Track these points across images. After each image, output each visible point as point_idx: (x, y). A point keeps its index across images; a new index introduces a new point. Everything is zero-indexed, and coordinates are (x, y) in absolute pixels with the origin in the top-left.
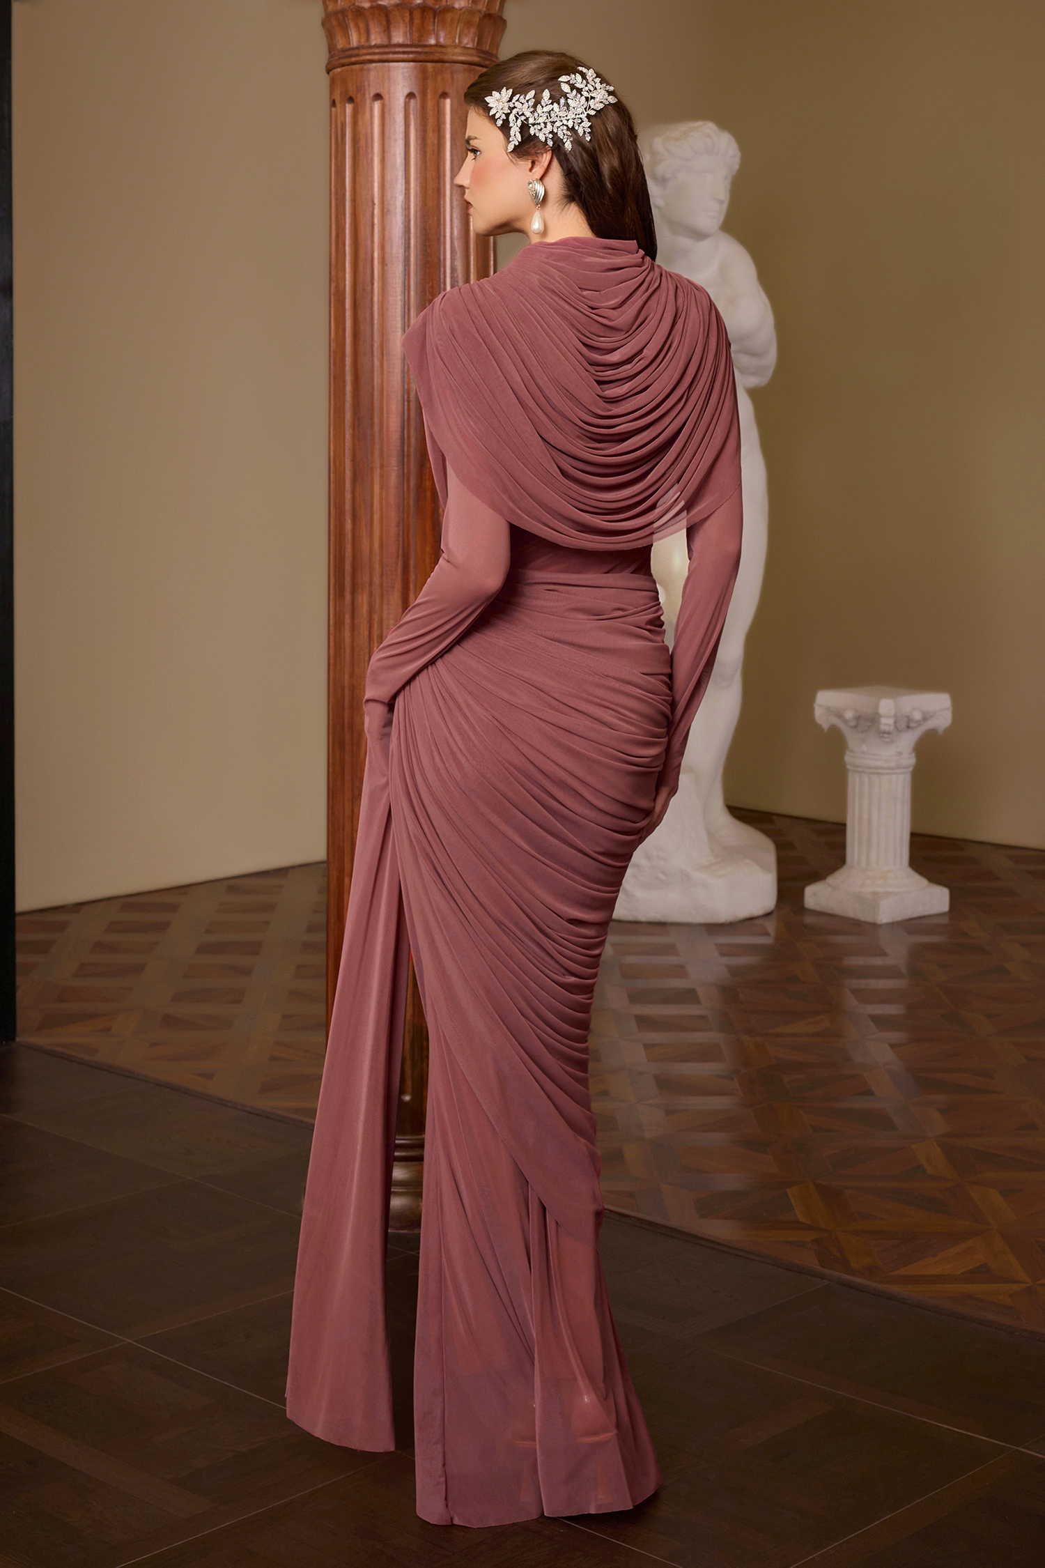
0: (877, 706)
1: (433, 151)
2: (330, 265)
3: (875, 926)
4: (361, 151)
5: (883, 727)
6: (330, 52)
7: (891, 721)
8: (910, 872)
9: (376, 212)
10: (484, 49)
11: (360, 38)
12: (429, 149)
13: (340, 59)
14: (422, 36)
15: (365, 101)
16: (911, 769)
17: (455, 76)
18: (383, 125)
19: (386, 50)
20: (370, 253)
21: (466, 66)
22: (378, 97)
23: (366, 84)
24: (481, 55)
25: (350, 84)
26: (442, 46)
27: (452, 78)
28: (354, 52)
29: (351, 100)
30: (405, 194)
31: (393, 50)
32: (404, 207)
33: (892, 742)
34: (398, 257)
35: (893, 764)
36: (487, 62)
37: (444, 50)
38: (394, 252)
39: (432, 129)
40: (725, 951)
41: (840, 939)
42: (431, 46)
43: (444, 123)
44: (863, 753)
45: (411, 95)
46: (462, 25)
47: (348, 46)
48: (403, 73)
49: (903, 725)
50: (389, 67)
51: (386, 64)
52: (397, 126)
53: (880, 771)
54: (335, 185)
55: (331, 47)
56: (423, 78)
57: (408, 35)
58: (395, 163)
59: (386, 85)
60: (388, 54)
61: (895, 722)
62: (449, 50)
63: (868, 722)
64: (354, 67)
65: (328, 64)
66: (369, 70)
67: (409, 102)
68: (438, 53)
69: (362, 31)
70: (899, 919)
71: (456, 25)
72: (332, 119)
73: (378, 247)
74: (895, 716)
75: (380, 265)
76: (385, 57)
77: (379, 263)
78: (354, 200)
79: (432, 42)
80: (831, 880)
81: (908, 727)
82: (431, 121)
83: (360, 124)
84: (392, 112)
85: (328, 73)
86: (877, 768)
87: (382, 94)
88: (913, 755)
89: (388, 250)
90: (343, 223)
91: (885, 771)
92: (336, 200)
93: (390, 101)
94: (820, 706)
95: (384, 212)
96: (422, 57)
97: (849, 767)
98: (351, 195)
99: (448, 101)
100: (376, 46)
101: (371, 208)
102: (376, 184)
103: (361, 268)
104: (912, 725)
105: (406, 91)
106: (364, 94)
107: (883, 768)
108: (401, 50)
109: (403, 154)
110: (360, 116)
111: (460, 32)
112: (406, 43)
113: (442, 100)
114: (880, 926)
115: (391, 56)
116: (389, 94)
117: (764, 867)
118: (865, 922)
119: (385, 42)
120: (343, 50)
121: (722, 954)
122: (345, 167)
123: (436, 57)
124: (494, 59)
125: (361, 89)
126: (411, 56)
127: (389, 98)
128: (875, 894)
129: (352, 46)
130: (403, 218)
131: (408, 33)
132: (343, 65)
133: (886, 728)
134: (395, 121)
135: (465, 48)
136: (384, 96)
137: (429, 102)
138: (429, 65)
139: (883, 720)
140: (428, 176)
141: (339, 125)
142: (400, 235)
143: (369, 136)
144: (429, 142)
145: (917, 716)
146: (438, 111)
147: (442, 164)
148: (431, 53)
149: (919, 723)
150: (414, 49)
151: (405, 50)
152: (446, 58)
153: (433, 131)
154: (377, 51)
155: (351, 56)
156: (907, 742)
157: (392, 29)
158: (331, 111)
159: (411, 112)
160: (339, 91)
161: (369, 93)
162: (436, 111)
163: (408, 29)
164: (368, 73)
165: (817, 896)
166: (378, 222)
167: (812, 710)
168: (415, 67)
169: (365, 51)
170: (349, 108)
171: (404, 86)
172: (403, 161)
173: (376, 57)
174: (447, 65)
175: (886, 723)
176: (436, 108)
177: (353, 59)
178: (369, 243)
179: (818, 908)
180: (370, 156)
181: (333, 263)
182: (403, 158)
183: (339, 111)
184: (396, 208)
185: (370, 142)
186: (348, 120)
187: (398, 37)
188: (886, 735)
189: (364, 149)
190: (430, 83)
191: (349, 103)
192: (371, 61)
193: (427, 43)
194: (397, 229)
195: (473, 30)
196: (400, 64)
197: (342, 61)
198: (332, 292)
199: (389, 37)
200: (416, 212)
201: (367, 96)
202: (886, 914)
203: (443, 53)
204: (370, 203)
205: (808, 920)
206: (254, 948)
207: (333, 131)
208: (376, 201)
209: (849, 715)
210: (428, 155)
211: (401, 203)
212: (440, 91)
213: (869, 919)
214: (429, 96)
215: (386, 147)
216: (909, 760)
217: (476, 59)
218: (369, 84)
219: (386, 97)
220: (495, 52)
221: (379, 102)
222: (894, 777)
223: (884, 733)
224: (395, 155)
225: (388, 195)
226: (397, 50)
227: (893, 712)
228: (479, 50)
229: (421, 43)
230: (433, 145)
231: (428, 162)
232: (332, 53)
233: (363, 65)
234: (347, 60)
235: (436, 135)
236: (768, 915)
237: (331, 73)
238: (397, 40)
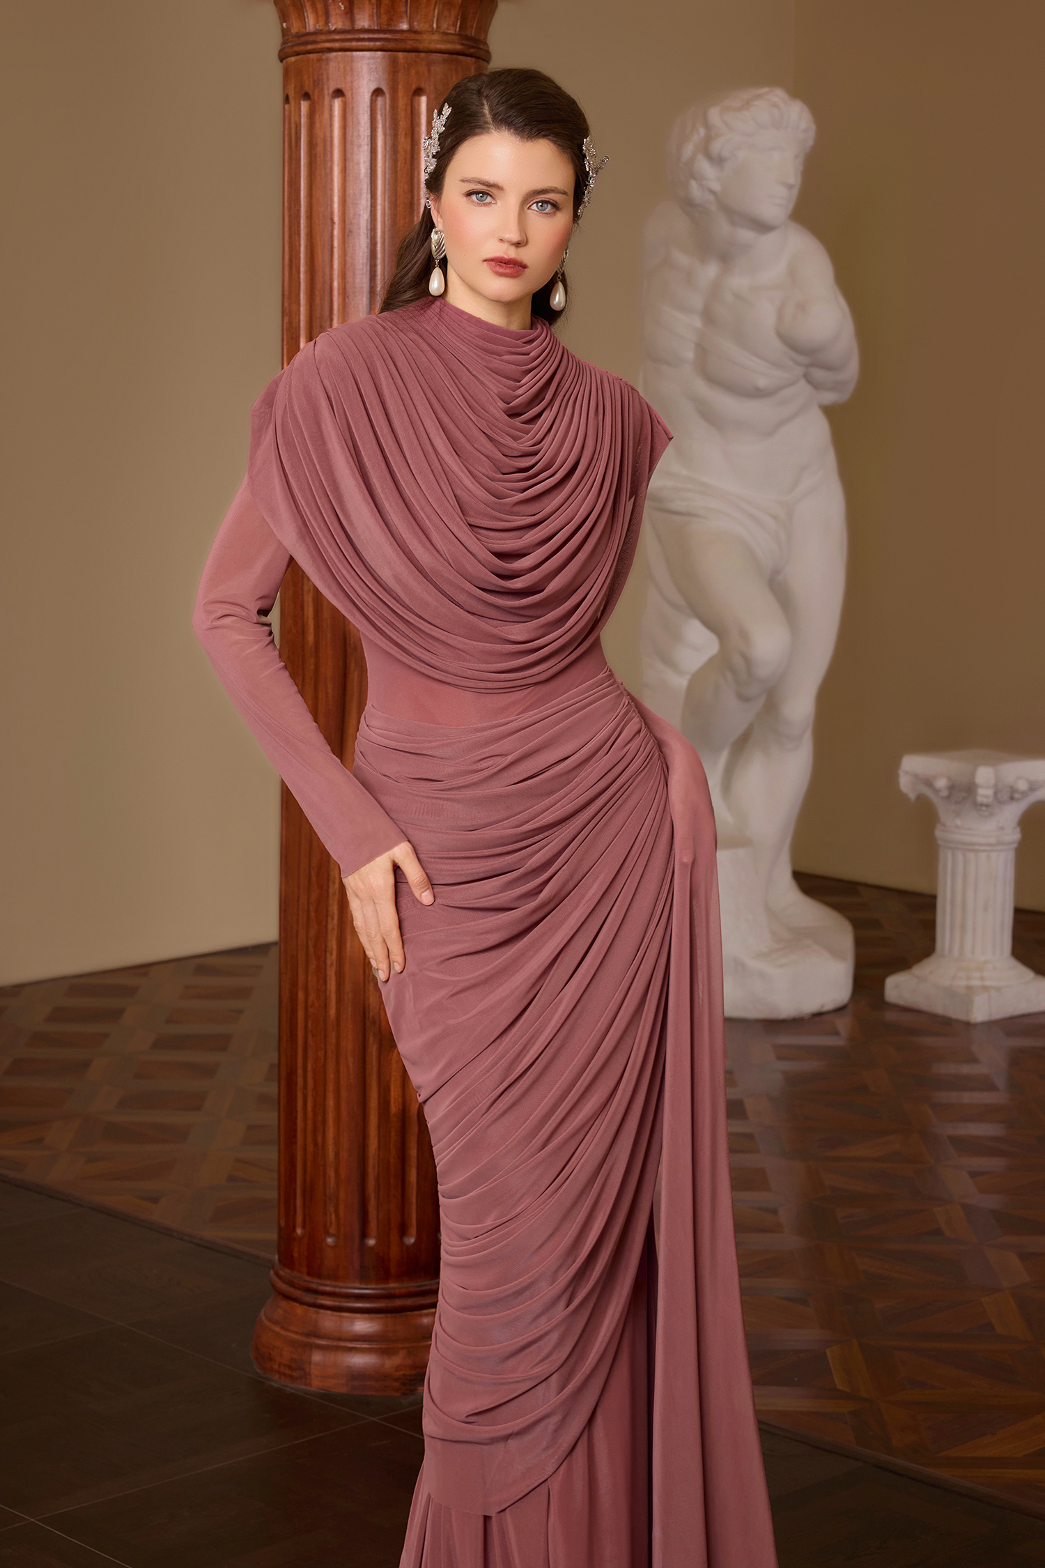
0: (973, 774)
1: (405, 159)
2: (283, 295)
3: (968, 1025)
4: (318, 159)
5: (979, 799)
6: (283, 36)
7: (990, 792)
8: (1013, 962)
9: (336, 232)
10: (469, 35)
11: (317, 22)
12: (401, 157)
13: (293, 46)
14: (392, 20)
15: (324, 98)
16: (1015, 846)
17: (432, 68)
18: (344, 128)
19: (349, 36)
20: (328, 282)
21: (446, 56)
22: (339, 93)
23: (325, 77)
24: (464, 42)
25: (305, 77)
26: (416, 32)
27: (429, 71)
28: (311, 38)
29: (307, 96)
30: (371, 211)
31: (357, 36)
32: (369, 227)
33: (991, 815)
34: (362, 288)
35: (992, 840)
36: (472, 51)
37: (418, 37)
38: (358, 280)
39: (404, 133)
40: (783, 1054)
41: (928, 1041)
42: (403, 31)
43: (419, 125)
44: (957, 827)
45: (377, 92)
46: (441, 6)
47: (303, 30)
48: (368, 64)
49: (1006, 797)
50: (352, 56)
51: (349, 53)
52: (362, 129)
53: (977, 847)
54: (289, 198)
55: (285, 32)
56: (393, 70)
57: (375, 19)
58: (359, 174)
59: (349, 79)
60: (351, 41)
61: (996, 793)
62: (425, 37)
63: (963, 792)
64: (311, 55)
65: (281, 51)
66: (328, 60)
67: (376, 101)
68: (411, 40)
69: (320, 13)
70: (997, 1016)
71: (433, 6)
72: (286, 119)
73: (338, 276)
74: (996, 785)
75: (341, 297)
76: (347, 45)
77: (339, 294)
78: (310, 217)
79: (405, 26)
80: (918, 970)
81: (1012, 798)
82: (403, 124)
83: (318, 125)
84: (355, 111)
85: (281, 61)
86: (973, 844)
87: (343, 90)
88: (1018, 829)
89: (349, 280)
90: (297, 244)
91: (983, 848)
92: (290, 216)
93: (353, 98)
94: (906, 773)
95: (346, 234)
96: (391, 45)
97: (940, 842)
98: (306, 212)
99: (424, 99)
100: (336, 32)
101: (330, 228)
102: (336, 199)
103: (318, 301)
104: (1016, 796)
105: (373, 87)
106: (322, 90)
107: (980, 845)
108: (366, 36)
109: (368, 163)
110: (317, 117)
111: (438, 14)
112: (372, 28)
113: (417, 98)
114: (975, 1025)
115: (354, 44)
116: (352, 90)
117: (836, 954)
118: (957, 1021)
119: (348, 27)
120: (298, 36)
121: (779, 1058)
122: (300, 177)
123: (409, 45)
124: (481, 46)
125: (318, 84)
126: (378, 43)
127: (352, 94)
128: (969, 988)
129: (308, 31)
130: (369, 240)
131: (375, 15)
132: (298, 54)
133: (985, 801)
134: (359, 123)
135: (445, 34)
136: (346, 93)
137: (400, 100)
138: (400, 54)
139: (981, 791)
140: (398, 188)
141: (293, 126)
142: (365, 261)
143: (329, 139)
144: (400, 148)
145: (1022, 786)
146: (412, 111)
147: (416, 174)
148: (402, 40)
149: (1024, 794)
150: (382, 36)
151: (371, 36)
152: (421, 46)
153: (406, 134)
154: (337, 37)
155: (307, 43)
156: (1010, 814)
157: (355, 11)
158: (284, 108)
159: (379, 112)
160: (293, 85)
161: (328, 89)
162: (409, 111)
163: (375, 11)
164: (327, 64)
165: (899, 988)
166: (339, 245)
167: (898, 775)
168: (384, 57)
169: (324, 37)
170: (304, 106)
171: (370, 80)
172: (369, 171)
173: (337, 45)
174: (422, 55)
175: (984, 794)
176: (409, 107)
177: (310, 47)
178: (327, 270)
179: (901, 1002)
180: (329, 164)
181: (286, 293)
182: (369, 168)
183: (293, 109)
184: (359, 228)
185: (329, 149)
186: (303, 120)
187: (363, 21)
188: (984, 808)
189: (322, 156)
190: (401, 76)
191: (304, 100)
192: (331, 50)
193: (398, 29)
194: (361, 254)
195: (453, 13)
196: (365, 53)
197: (297, 49)
198: (285, 328)
199: (352, 21)
200: (383, 233)
201: (326, 91)
202: (980, 1012)
203: (417, 40)
204: (329, 221)
205: (890, 1016)
206: (220, 1043)
207: (286, 132)
208: (336, 219)
209: (941, 783)
210: (399, 165)
211: (365, 222)
212: (414, 87)
213: (962, 1017)
214: (400, 94)
215: (349, 155)
216: (1014, 836)
217: (458, 47)
218: (328, 79)
219: (348, 94)
220: (483, 37)
221: (340, 99)
222: (994, 855)
223: (982, 805)
224: (358, 164)
225: (350, 212)
226: (362, 36)
227: (992, 782)
228: (462, 36)
229: (390, 28)
230: (406, 152)
231: (399, 173)
232: (286, 38)
233: (321, 54)
234: (302, 48)
235: (409, 140)
236: (840, 1010)
237: (284, 61)
238: (363, 24)
